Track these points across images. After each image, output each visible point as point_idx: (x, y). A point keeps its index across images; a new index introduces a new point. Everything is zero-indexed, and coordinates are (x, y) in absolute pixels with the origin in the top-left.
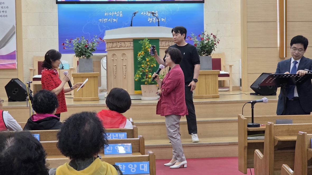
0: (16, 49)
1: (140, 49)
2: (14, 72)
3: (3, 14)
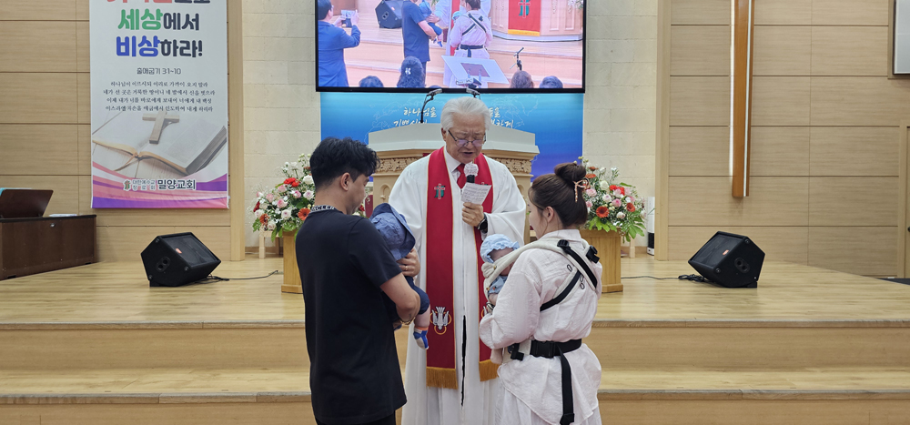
0: (227, 172)
3: (204, 105)
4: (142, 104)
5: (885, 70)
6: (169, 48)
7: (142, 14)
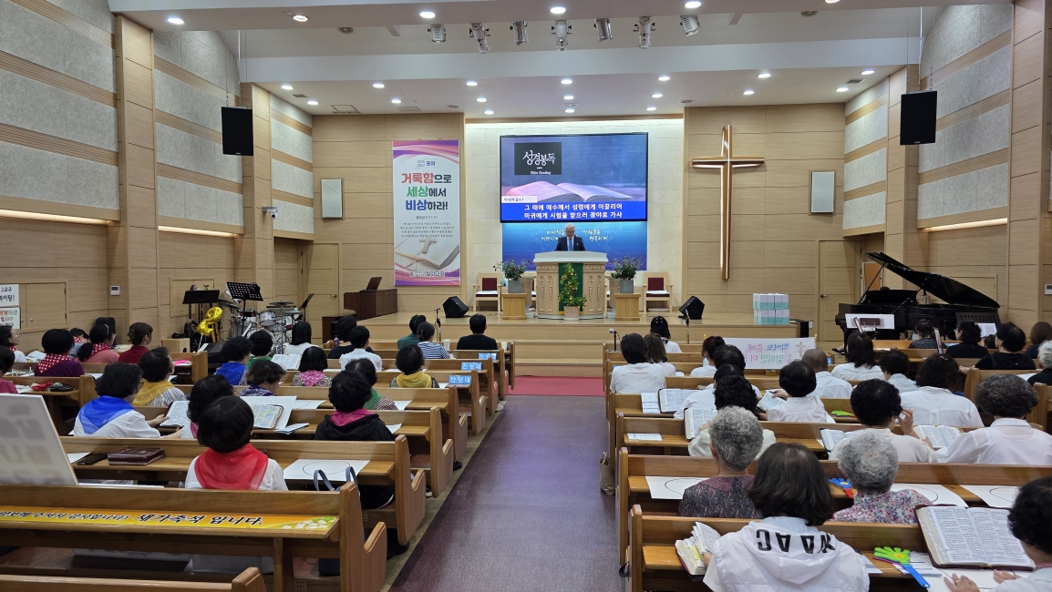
0: (460, 267)
1: (564, 273)
2: (458, 289)
3: (448, 234)
4: (419, 234)
5: (807, 210)
6: (431, 206)
7: (418, 189)
